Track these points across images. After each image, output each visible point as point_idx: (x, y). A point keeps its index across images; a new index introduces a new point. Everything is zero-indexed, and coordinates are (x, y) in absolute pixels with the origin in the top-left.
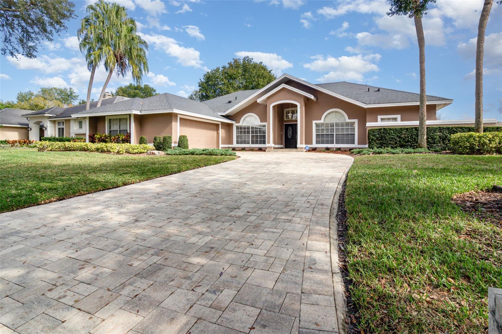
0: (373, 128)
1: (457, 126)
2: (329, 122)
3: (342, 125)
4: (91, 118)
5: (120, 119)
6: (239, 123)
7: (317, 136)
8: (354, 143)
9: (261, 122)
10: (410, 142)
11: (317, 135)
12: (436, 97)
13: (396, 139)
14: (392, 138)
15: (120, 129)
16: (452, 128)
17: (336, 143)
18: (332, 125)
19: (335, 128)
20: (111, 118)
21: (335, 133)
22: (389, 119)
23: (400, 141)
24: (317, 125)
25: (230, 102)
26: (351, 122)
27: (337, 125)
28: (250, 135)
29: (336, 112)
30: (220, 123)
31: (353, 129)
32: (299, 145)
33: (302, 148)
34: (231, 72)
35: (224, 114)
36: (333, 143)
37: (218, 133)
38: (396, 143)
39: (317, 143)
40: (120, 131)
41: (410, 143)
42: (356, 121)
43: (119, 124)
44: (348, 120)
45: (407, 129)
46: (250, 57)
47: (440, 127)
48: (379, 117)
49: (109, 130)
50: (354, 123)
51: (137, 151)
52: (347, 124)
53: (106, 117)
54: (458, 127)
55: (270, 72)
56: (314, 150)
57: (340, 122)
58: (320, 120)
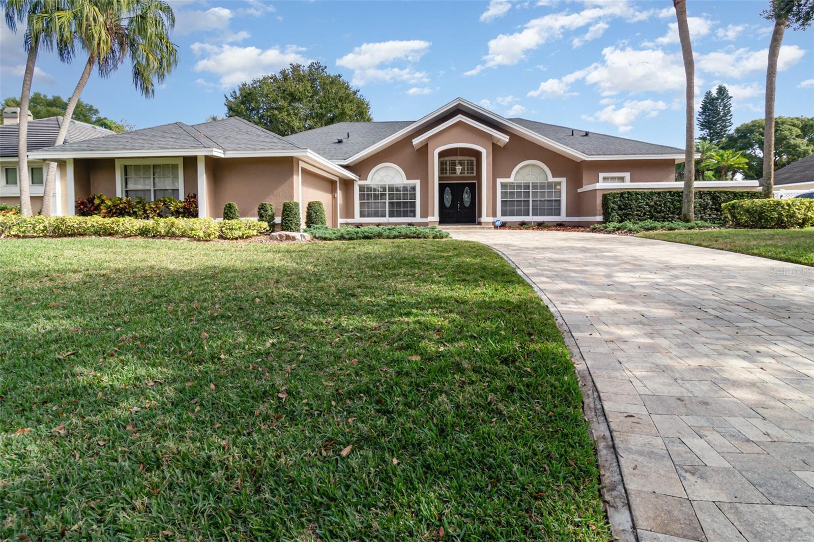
0: (613, 192)
1: (720, 190)
2: (523, 182)
3: (542, 186)
4: (77, 161)
5: (154, 166)
6: (366, 179)
7: (504, 203)
8: (559, 214)
9: (408, 179)
10: (664, 212)
11: (502, 201)
12: (676, 149)
13: (644, 208)
14: (640, 207)
15: (154, 186)
16: (715, 192)
17: (533, 215)
18: (527, 187)
19: (531, 190)
20: (126, 164)
21: (531, 199)
22: (613, 178)
23: (650, 212)
24: (504, 186)
25: (340, 142)
26: (555, 182)
27: (535, 186)
28: (387, 201)
29: (533, 165)
30: (337, 179)
31: (559, 193)
32: (484, 218)
33: (488, 223)
34: (293, 86)
35: (345, 163)
36: (529, 215)
37: (334, 198)
38: (645, 214)
39: (502, 215)
40: (155, 191)
41: (663, 214)
42: (563, 180)
43: (152, 177)
44: (551, 179)
45: (659, 193)
46: (321, 64)
47: (700, 192)
48: (602, 175)
49: (124, 189)
50: (559, 183)
51: (241, 234)
52: (550, 185)
53: (116, 160)
54: (721, 192)
55: (355, 93)
56: (504, 225)
57: (539, 181)
58: (509, 177)
